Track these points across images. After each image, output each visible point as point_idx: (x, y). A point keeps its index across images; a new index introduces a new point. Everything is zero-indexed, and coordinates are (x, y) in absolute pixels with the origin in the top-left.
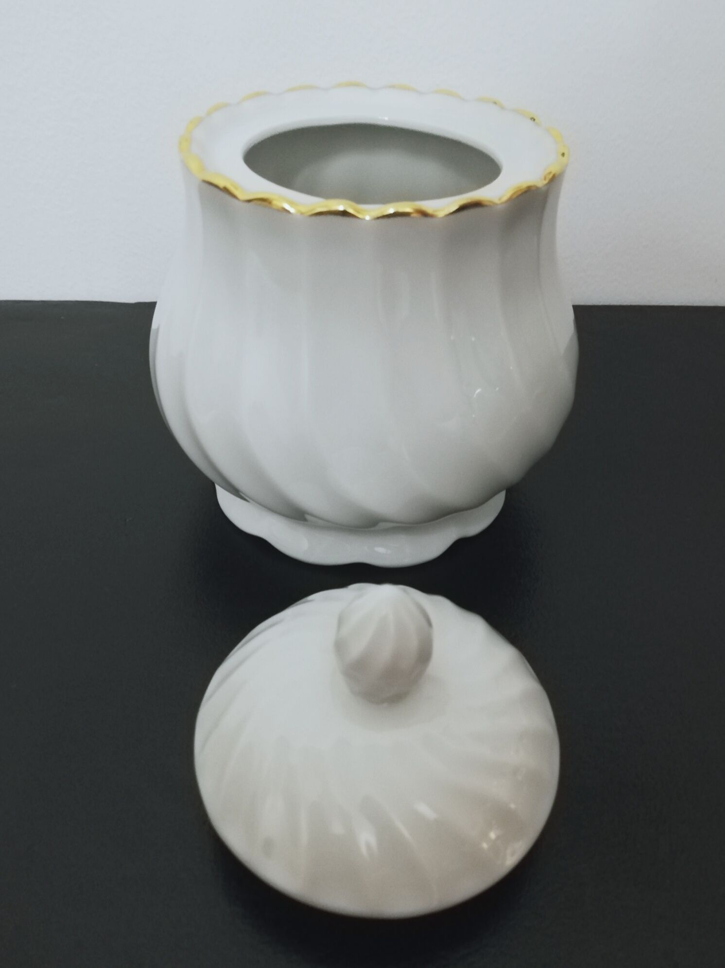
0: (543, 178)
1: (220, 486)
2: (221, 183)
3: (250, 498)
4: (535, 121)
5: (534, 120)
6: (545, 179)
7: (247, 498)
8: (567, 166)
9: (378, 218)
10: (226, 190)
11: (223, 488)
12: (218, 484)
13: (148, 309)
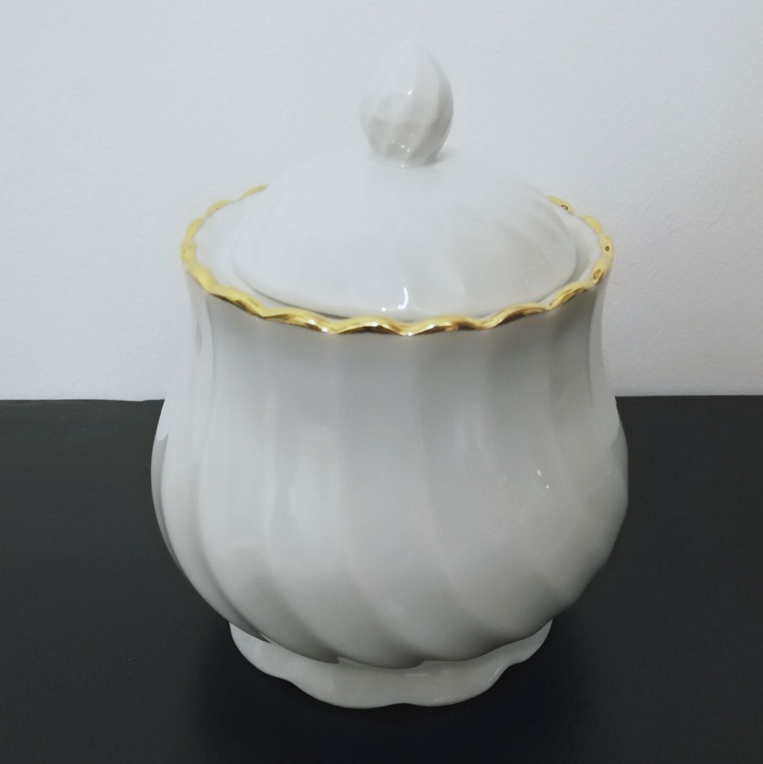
0: (592, 277)
1: (233, 624)
2: (234, 297)
3: (271, 639)
4: (569, 209)
5: (567, 209)
6: (595, 278)
7: (266, 638)
8: (612, 260)
9: (420, 334)
10: (241, 305)
11: (237, 626)
12: (231, 623)
13: (153, 408)
